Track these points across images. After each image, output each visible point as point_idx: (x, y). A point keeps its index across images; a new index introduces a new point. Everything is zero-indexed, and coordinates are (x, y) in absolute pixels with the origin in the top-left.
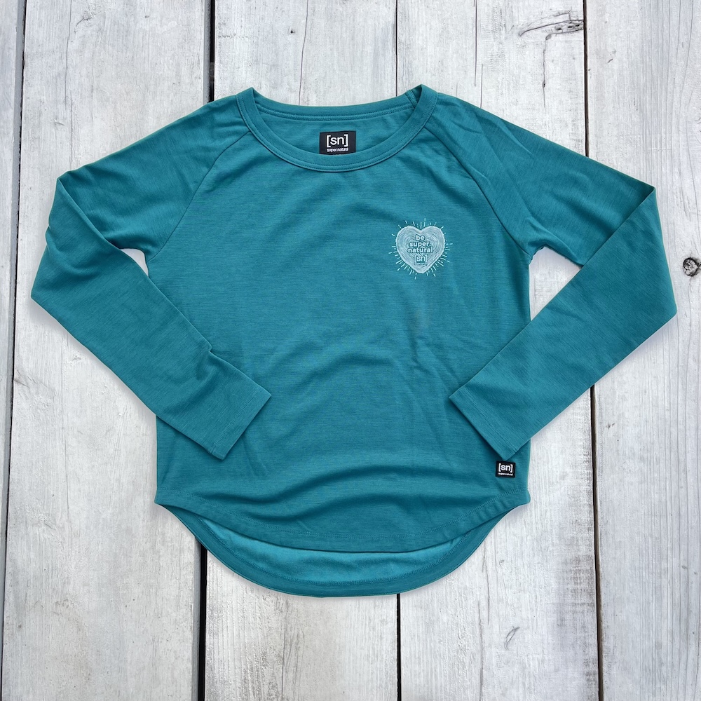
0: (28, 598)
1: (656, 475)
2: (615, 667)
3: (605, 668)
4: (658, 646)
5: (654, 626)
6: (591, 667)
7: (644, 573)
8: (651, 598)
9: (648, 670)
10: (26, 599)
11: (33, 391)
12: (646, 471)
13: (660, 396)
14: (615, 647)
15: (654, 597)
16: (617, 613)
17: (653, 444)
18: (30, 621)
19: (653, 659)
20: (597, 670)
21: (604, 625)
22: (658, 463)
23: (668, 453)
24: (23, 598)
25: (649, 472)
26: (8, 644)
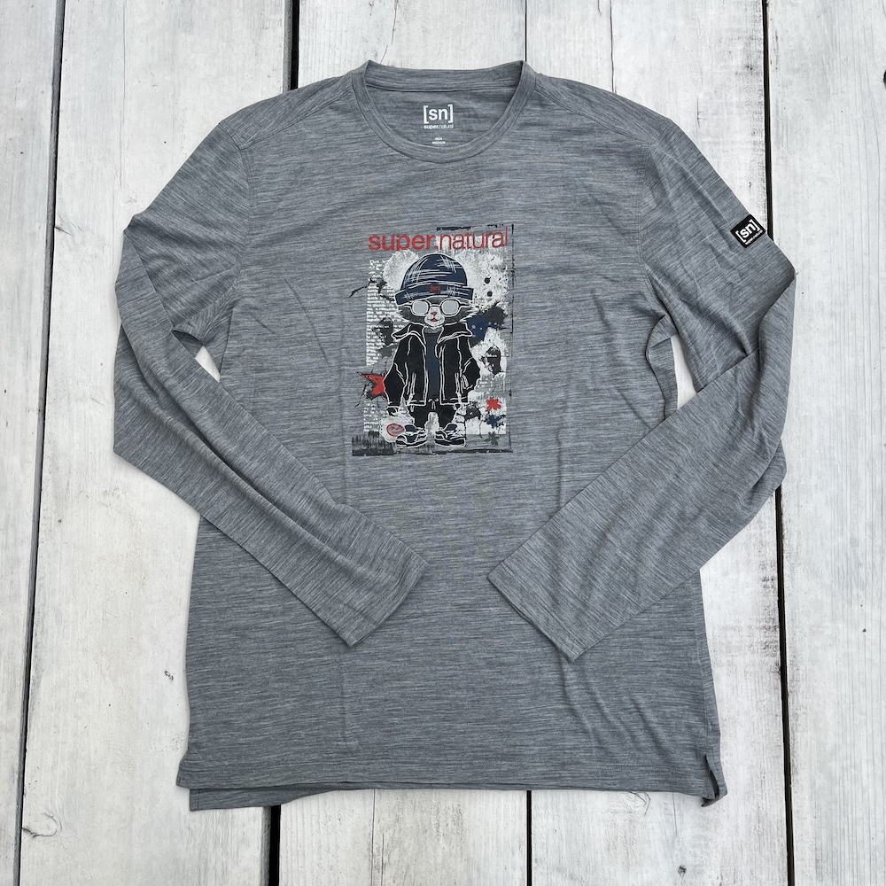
0: (70, 487)
1: (851, 334)
2: (799, 570)
3: (786, 571)
4: (854, 542)
5: (849, 518)
6: (768, 570)
7: (836, 455)
8: (844, 483)
9: (841, 573)
10: (67, 489)
11: (78, 239)
12: (838, 328)
13: (856, 237)
14: (799, 545)
15: (849, 482)
16: (801, 503)
17: (847, 296)
18: (72, 514)
19: (847, 559)
20: (776, 575)
21: (785, 519)
22: (854, 318)
23: (866, 306)
24: (64, 486)
25: (842, 330)
26: (45, 542)
